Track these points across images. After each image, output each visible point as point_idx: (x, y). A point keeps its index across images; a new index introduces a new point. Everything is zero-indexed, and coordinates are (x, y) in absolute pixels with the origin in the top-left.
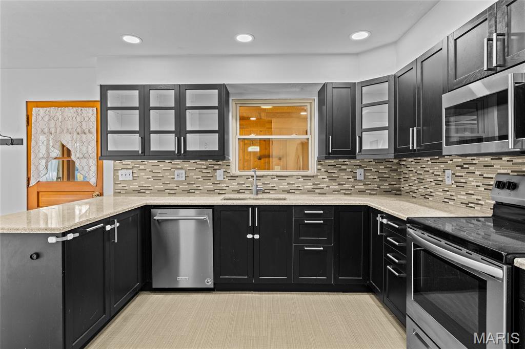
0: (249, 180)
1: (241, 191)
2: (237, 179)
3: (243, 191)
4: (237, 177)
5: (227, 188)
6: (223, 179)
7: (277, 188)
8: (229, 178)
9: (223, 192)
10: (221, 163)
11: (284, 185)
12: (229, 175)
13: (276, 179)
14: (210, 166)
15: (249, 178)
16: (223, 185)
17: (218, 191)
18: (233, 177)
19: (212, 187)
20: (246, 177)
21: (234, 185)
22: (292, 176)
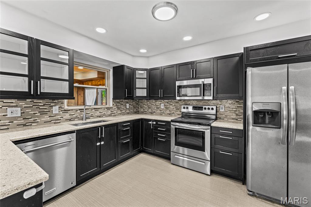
0: (77, 112)
1: (72, 119)
2: (69, 112)
3: (74, 119)
4: (69, 110)
5: (61, 118)
6: (58, 113)
7: (94, 115)
8: (63, 112)
9: (59, 122)
10: (57, 101)
11: (98, 113)
12: (63, 109)
13: (94, 110)
14: (47, 103)
15: (78, 111)
16: (58, 117)
17: (55, 121)
18: (66, 111)
19: (49, 119)
20: (75, 110)
21: (67, 116)
22: (101, 108)
